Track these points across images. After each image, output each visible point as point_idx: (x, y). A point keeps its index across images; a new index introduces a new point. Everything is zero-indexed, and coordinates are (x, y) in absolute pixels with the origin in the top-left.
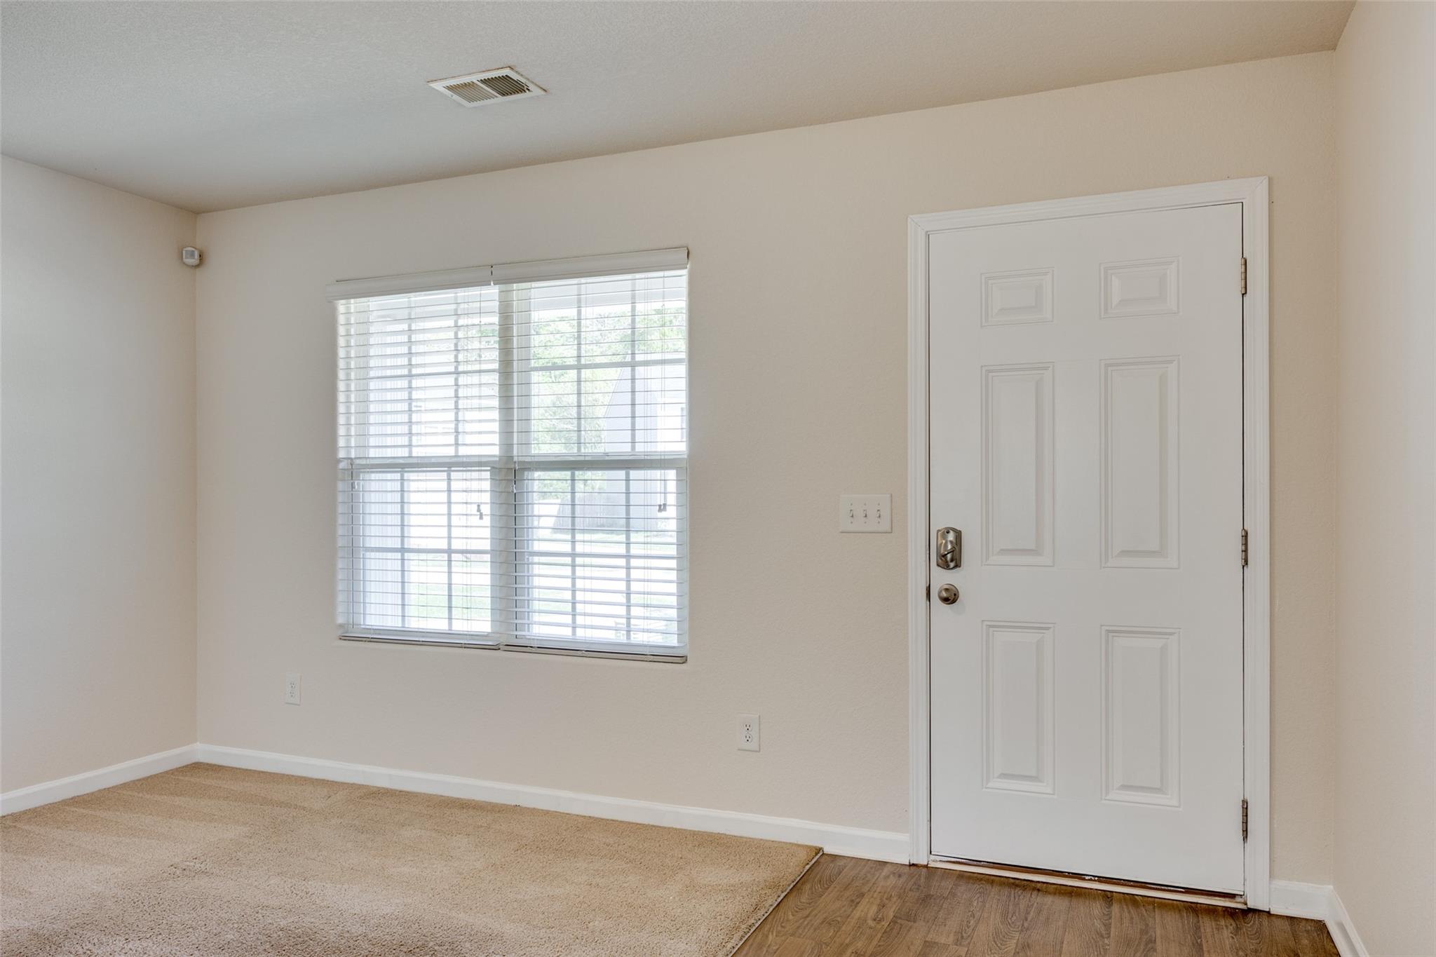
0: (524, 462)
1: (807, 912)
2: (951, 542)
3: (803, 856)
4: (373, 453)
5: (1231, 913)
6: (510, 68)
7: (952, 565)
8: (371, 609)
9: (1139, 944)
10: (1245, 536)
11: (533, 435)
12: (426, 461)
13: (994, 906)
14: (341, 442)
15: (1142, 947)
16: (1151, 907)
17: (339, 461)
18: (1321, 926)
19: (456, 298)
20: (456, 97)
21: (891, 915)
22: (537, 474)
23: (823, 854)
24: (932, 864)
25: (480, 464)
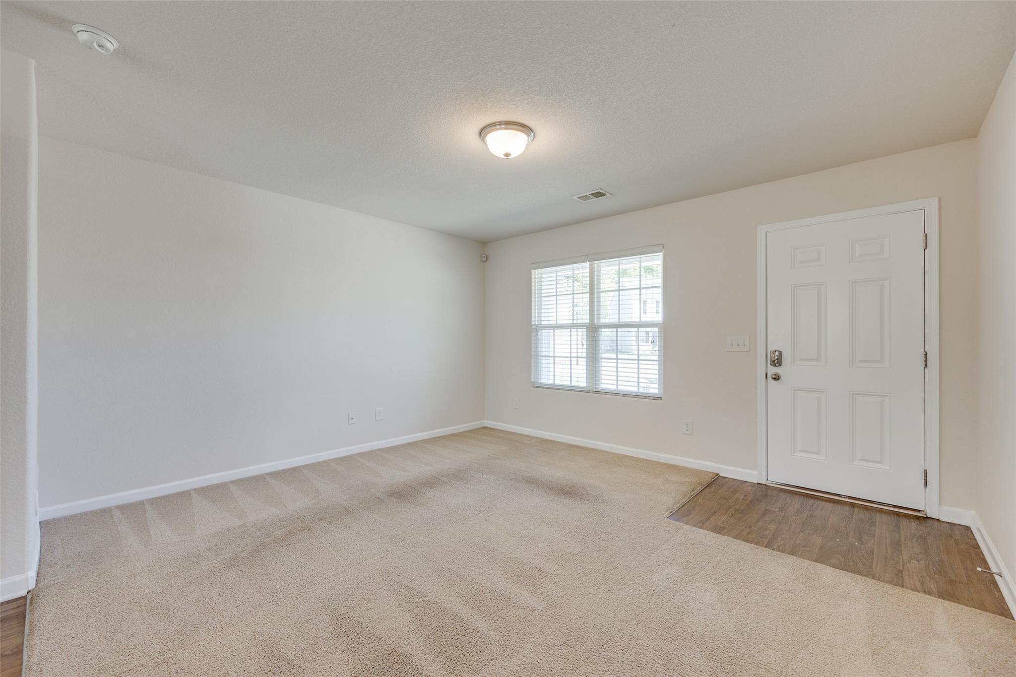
0: (598, 325)
1: (714, 494)
2: (777, 356)
3: (711, 476)
4: (543, 323)
5: (918, 518)
6: (601, 189)
7: (777, 365)
8: (543, 377)
9: (867, 522)
10: (926, 354)
11: (602, 316)
12: (563, 325)
13: (797, 501)
14: (533, 319)
15: (869, 524)
16: (875, 511)
17: (532, 325)
18: (968, 529)
19: (573, 268)
20: (580, 200)
21: (750, 499)
22: (603, 330)
23: (719, 476)
24: (767, 484)
25: (583, 326)
